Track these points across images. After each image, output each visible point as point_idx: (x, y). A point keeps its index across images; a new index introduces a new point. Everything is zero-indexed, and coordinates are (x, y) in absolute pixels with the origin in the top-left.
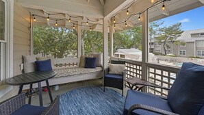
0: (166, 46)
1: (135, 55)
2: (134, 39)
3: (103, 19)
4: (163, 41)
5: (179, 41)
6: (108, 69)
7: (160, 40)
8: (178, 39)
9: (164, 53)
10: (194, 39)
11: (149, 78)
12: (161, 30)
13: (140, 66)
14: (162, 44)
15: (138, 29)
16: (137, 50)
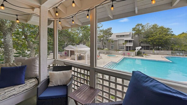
0: (103, 43)
1: (83, 51)
2: (82, 36)
3: (40, 7)
4: (102, 39)
5: (110, 40)
6: (48, 81)
7: (100, 38)
8: (110, 38)
9: (102, 48)
10: (117, 39)
11: (97, 84)
12: (101, 31)
13: (88, 70)
14: (102, 41)
15: (86, 28)
16: (85, 46)
